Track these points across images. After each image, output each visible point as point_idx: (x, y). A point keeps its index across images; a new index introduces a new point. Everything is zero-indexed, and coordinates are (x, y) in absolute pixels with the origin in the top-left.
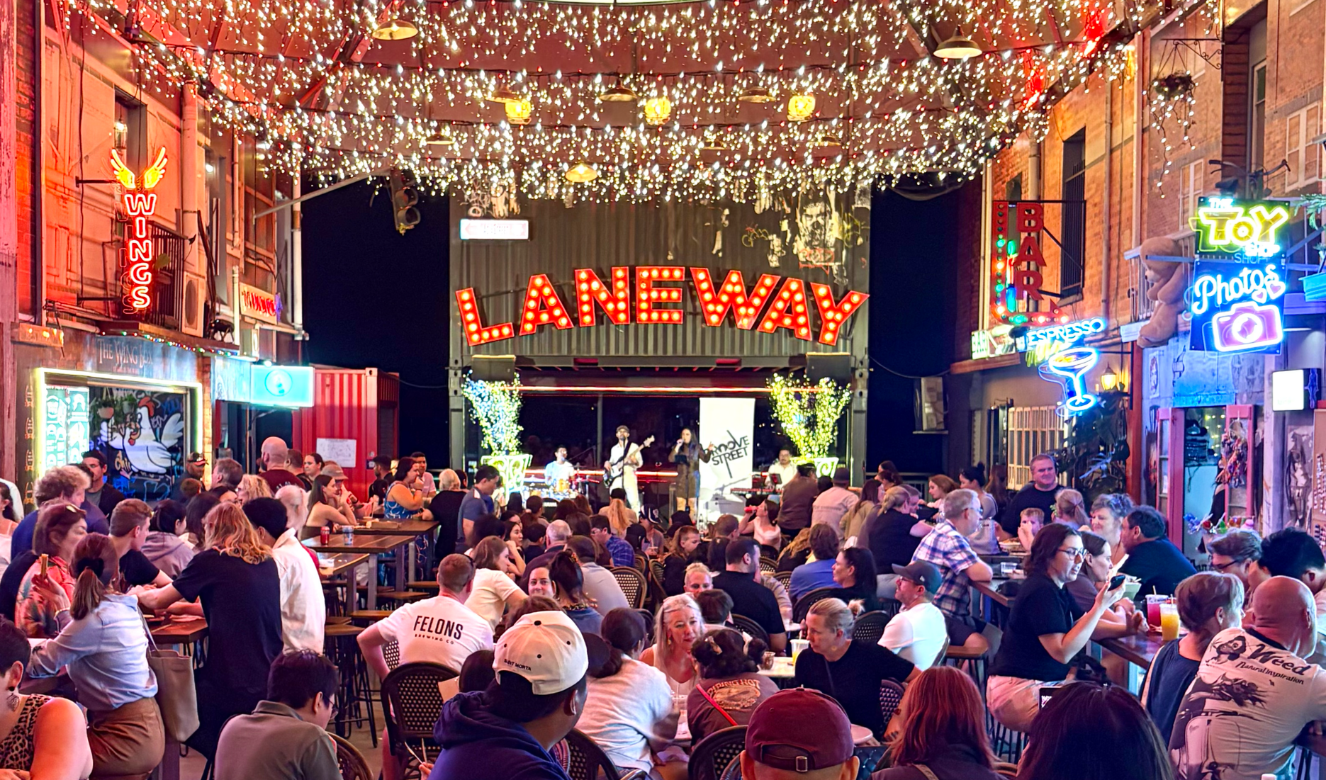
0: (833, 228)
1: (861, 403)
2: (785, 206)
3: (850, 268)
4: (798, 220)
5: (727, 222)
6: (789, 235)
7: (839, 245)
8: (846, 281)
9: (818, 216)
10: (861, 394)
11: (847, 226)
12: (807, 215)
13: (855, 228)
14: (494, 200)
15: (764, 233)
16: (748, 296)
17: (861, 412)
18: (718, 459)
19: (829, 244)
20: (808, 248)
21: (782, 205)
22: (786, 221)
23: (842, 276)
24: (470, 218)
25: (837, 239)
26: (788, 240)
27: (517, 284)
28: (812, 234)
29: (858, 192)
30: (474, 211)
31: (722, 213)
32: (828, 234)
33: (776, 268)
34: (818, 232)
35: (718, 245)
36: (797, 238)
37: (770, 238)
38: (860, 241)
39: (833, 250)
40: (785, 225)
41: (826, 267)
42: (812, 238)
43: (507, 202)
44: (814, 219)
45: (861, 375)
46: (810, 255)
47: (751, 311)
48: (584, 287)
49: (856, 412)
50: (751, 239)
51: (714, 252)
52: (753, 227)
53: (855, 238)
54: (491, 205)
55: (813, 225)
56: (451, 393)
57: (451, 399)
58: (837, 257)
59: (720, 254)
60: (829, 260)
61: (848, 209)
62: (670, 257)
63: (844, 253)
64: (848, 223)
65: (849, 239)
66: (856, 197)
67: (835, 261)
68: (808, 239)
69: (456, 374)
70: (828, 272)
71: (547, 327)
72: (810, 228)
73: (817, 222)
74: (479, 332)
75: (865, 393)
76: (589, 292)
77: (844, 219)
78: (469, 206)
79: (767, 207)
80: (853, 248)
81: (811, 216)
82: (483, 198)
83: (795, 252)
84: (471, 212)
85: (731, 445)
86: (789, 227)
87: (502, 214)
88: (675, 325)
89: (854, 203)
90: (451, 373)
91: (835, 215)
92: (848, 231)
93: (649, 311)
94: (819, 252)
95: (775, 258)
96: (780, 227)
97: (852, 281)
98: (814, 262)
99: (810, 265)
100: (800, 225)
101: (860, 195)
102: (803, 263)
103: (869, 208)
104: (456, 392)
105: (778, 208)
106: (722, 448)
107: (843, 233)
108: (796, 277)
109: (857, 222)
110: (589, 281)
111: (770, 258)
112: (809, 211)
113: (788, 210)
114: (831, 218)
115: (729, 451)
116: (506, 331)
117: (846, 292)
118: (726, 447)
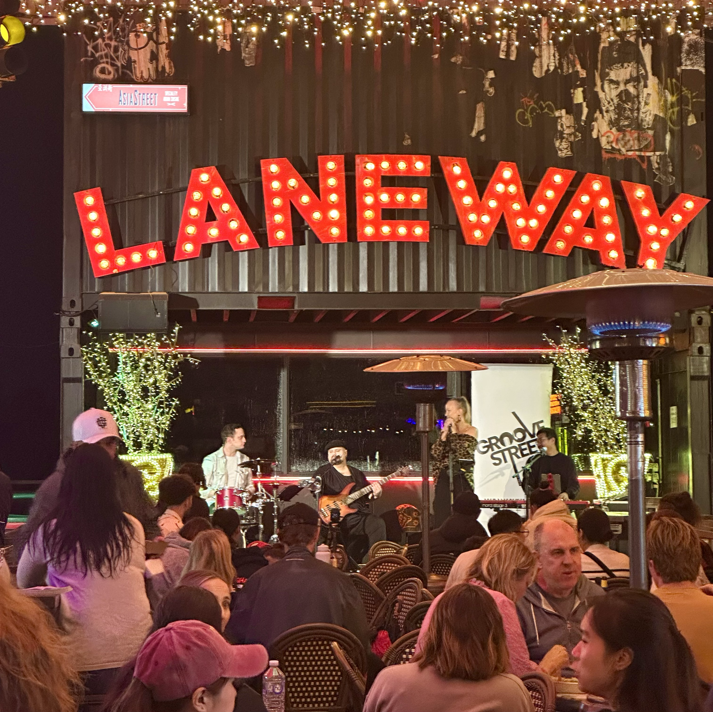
0: (651, 101)
1: (701, 364)
2: (579, 67)
3: (677, 160)
4: (598, 89)
5: (492, 90)
6: (585, 111)
7: (659, 126)
8: (672, 180)
9: (627, 82)
10: (700, 350)
11: (670, 98)
12: (611, 81)
13: (681, 101)
14: (134, 55)
15: (548, 106)
16: (528, 200)
17: (701, 378)
18: (500, 455)
19: (645, 125)
20: (614, 130)
21: (574, 66)
22: (580, 89)
23: (665, 173)
24: (97, 81)
25: (656, 116)
26: (584, 118)
27: (169, 185)
28: (619, 109)
29: (685, 47)
30: (103, 71)
31: (483, 77)
32: (643, 110)
33: (567, 158)
34: (628, 106)
35: (479, 125)
36: (597, 114)
37: (557, 114)
38: (691, 121)
39: (651, 132)
40: (578, 96)
41: (641, 157)
42: (619, 114)
43: (154, 57)
44: (622, 87)
45: (700, 322)
46: (617, 140)
47: (534, 223)
48: (276, 185)
49: (693, 378)
50: (528, 116)
51: (474, 134)
52: (531, 97)
53: (682, 117)
54: (130, 62)
55: (619, 96)
56: (64, 353)
57: (63, 362)
58: (658, 145)
59: (483, 138)
60: (646, 148)
61: (672, 74)
62: (407, 142)
63: (668, 137)
64: (672, 94)
65: (675, 117)
66: (684, 55)
67: (654, 151)
68: (613, 116)
69: (71, 323)
70: (645, 166)
71: (215, 247)
72: (616, 101)
73: (627, 92)
74: (109, 256)
75: (707, 348)
76: (283, 193)
77: (666, 88)
78: (95, 62)
79: (552, 68)
80: (682, 130)
81: (617, 83)
82: (116, 50)
83: (595, 135)
84: (97, 73)
85: (520, 435)
86: (585, 98)
87: (146, 75)
88: (416, 245)
89: (681, 64)
90: (64, 321)
91: (652, 81)
92: (672, 105)
93: (376, 224)
94: (631, 136)
95: (564, 145)
96: (571, 99)
97: (682, 181)
98: (623, 150)
99: (618, 157)
100: (601, 95)
101: (688, 53)
102: (607, 151)
103: (703, 70)
104: (71, 351)
105: (568, 70)
106: (506, 439)
107: (665, 107)
108: (598, 171)
109: (685, 91)
110: (282, 178)
111: (557, 144)
112: (613, 75)
113: (583, 74)
114: (646, 86)
115: (515, 444)
116: (153, 254)
117: (673, 197)
118: (511, 439)
